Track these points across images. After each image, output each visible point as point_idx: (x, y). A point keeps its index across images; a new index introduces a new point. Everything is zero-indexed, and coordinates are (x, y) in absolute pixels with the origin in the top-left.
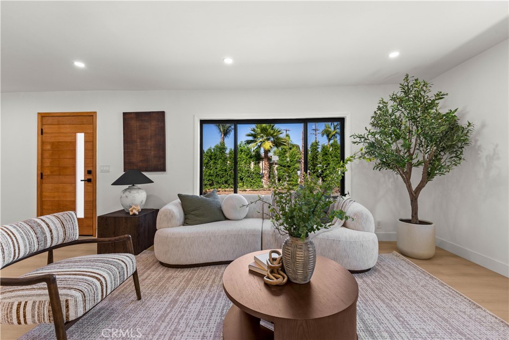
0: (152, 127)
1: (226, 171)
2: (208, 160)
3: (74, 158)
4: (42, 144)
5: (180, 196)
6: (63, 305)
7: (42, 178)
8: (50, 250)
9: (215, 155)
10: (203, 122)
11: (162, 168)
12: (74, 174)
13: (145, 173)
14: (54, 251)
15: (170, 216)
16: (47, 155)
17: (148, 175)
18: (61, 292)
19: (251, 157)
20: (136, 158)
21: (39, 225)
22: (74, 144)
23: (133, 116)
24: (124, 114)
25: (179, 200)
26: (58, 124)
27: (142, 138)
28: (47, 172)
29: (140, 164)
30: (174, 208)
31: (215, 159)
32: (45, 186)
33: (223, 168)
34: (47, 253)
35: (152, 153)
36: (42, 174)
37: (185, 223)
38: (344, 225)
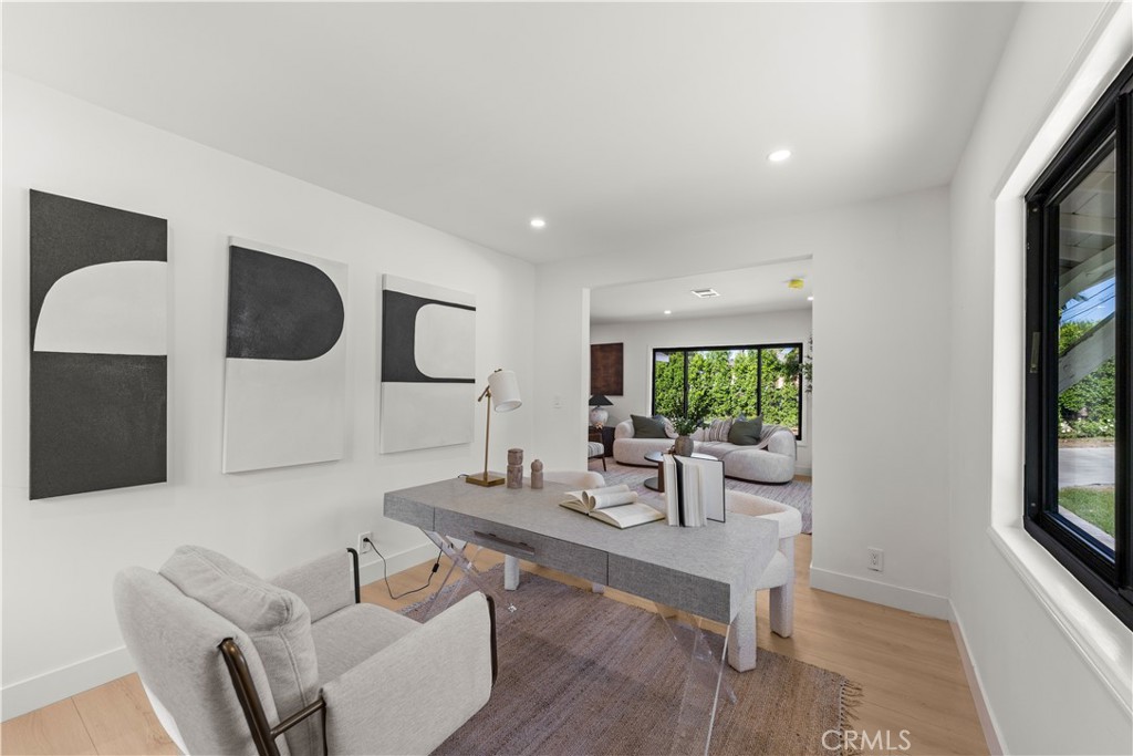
1: (728, 392)
2: (698, 374)
5: (632, 416)
10: (655, 351)
11: (620, 392)
13: (607, 397)
15: (624, 430)
17: (609, 398)
19: (778, 369)
23: (598, 347)
24: (592, 346)
25: (631, 420)
27: (604, 367)
29: (604, 389)
30: (628, 425)
31: (709, 372)
33: (724, 388)
35: (613, 379)
37: (635, 437)
38: (766, 448)
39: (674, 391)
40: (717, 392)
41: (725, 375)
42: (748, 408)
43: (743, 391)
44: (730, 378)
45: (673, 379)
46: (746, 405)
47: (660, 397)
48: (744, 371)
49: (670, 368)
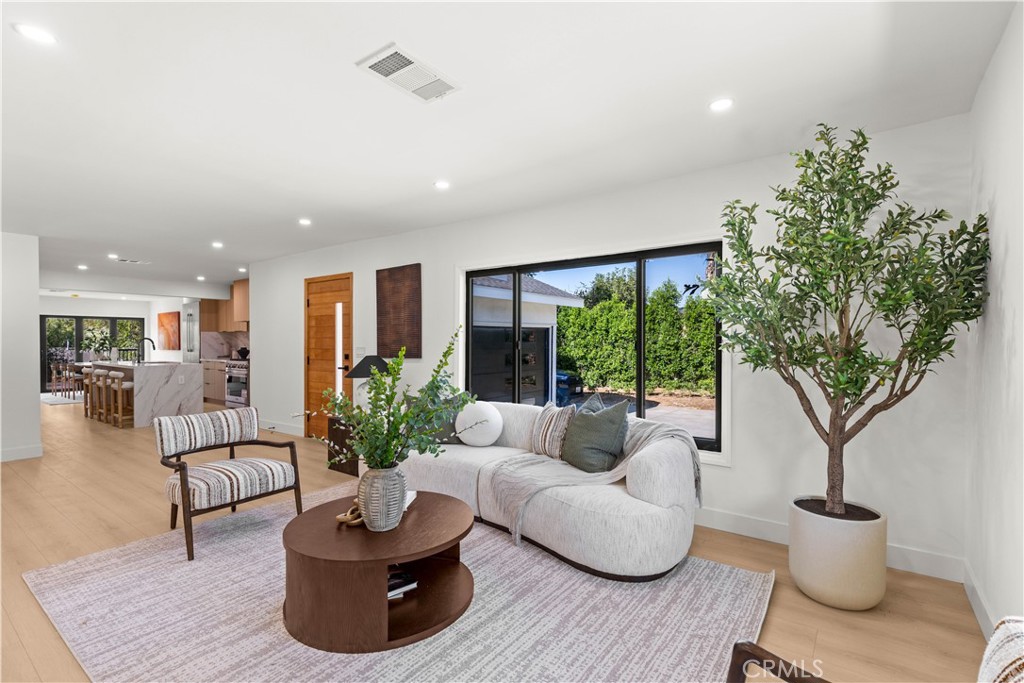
0: (405, 289)
1: (677, 348)
3: (333, 338)
4: (309, 318)
6: (191, 492)
7: (308, 363)
8: (231, 445)
9: (653, 312)
11: (416, 352)
12: (333, 360)
14: (235, 448)
16: (312, 333)
18: (190, 479)
20: (390, 338)
21: (219, 419)
22: (333, 317)
23: (386, 273)
24: (378, 272)
26: (321, 293)
27: (395, 307)
28: (312, 357)
29: (393, 347)
32: (311, 373)
33: (671, 342)
34: (228, 449)
35: (406, 329)
36: (308, 358)
38: (623, 481)
39: (610, 347)
40: (663, 348)
41: (673, 324)
42: (704, 368)
43: (697, 346)
44: (680, 328)
45: (607, 331)
46: (701, 364)
47: (591, 355)
48: (698, 320)
49: (604, 318)
